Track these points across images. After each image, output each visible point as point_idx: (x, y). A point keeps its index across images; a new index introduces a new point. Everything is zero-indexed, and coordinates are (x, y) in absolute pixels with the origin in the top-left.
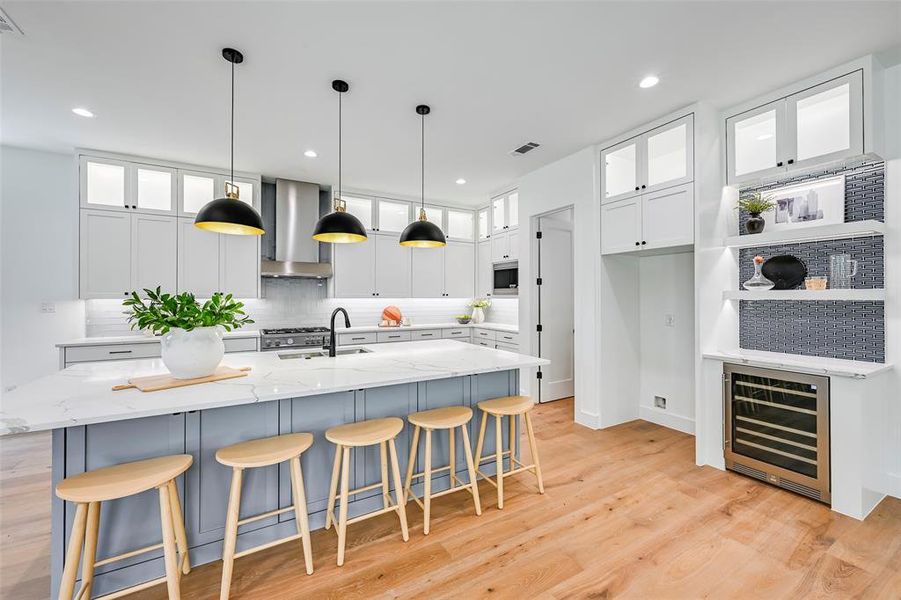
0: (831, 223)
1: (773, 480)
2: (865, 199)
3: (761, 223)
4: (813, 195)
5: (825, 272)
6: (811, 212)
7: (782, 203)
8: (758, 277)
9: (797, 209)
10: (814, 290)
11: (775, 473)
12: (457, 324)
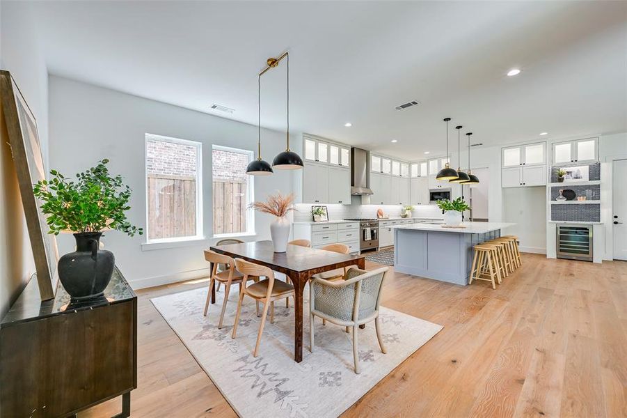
0: (585, 180)
1: (574, 258)
2: (595, 173)
3: (563, 179)
4: (578, 171)
5: (584, 195)
6: (578, 176)
7: (568, 173)
8: (561, 197)
9: (573, 175)
10: (581, 201)
11: (574, 256)
12: (401, 218)
